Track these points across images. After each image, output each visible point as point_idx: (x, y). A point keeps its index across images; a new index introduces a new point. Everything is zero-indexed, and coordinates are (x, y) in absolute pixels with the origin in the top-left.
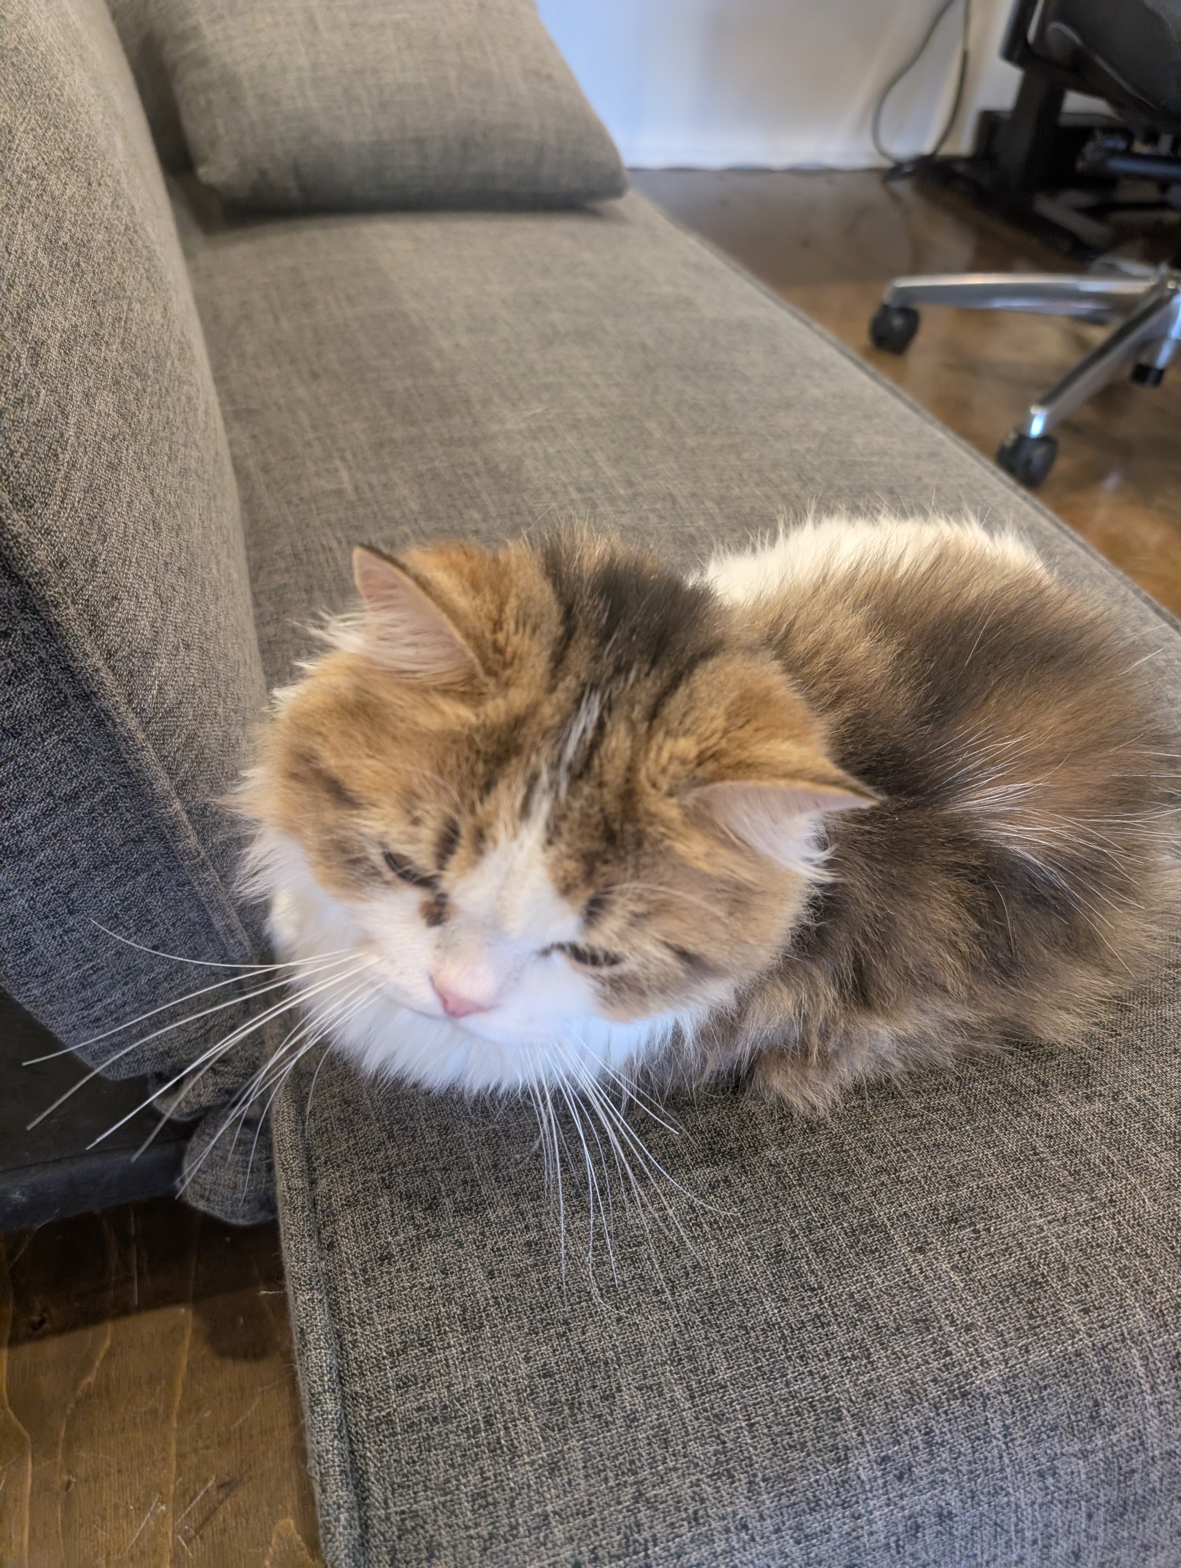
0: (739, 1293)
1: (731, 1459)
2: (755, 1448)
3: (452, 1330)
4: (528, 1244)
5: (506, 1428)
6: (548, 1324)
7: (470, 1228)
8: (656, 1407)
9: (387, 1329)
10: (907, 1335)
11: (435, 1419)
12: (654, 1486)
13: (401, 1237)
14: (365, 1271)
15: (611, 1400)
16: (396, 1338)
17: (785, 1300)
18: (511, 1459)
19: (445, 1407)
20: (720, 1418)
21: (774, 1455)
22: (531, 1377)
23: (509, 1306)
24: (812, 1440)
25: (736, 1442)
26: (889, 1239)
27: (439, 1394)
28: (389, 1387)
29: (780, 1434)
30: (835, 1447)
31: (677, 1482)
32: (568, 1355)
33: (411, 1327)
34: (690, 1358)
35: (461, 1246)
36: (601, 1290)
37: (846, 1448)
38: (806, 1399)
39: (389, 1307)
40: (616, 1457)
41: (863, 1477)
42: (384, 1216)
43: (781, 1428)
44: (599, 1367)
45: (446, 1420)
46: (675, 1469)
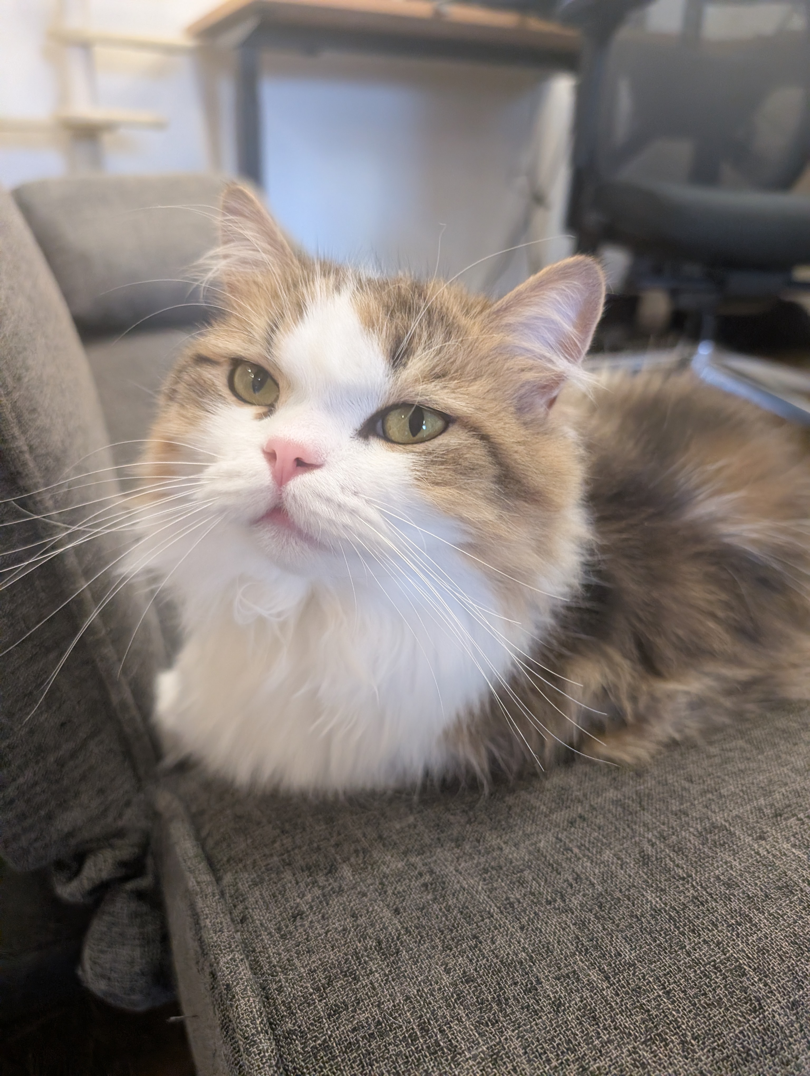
0: (621, 891)
1: (659, 1024)
2: (678, 1012)
3: (371, 959)
4: (425, 885)
5: (442, 1031)
6: (459, 940)
7: (369, 882)
8: (577, 991)
9: (310, 970)
10: (775, 899)
11: (372, 1035)
12: (595, 1060)
13: (309, 897)
14: (279, 929)
15: (533, 992)
16: (320, 975)
17: (662, 890)
18: (452, 1058)
19: (379, 1023)
20: (637, 990)
21: (697, 1015)
22: (455, 985)
23: (419, 933)
24: (726, 996)
25: (658, 1009)
26: (732, 834)
27: (371, 1014)
28: (320, 1018)
29: (696, 996)
30: (748, 1000)
31: (615, 1053)
32: (484, 961)
33: (332, 963)
34: (596, 947)
35: (364, 895)
36: (499, 908)
37: (758, 1000)
38: (709, 963)
39: (308, 952)
40: (552, 1040)
41: (781, 1023)
42: (290, 885)
43: (696, 990)
44: (515, 966)
45: (382, 1035)
46: (610, 1041)
